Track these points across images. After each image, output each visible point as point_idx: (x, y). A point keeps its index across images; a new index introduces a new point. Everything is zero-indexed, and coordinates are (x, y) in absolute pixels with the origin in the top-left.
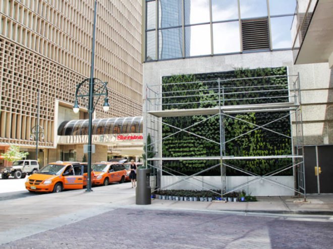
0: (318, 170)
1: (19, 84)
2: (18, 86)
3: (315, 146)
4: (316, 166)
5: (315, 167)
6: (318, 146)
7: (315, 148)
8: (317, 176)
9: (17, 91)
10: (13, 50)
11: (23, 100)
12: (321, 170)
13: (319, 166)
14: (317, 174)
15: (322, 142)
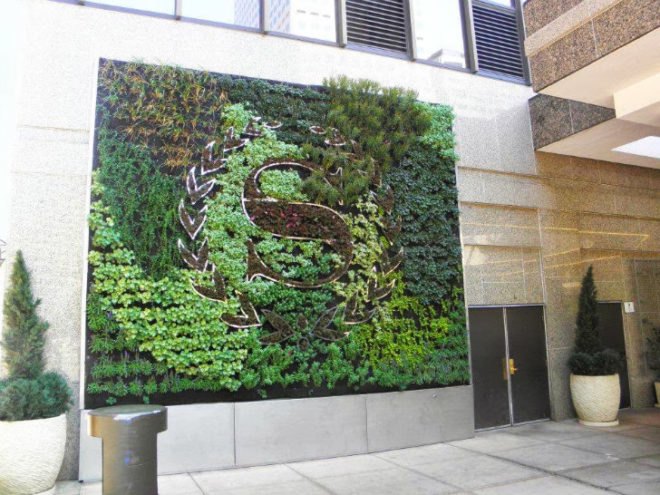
0: (507, 367)
3: (502, 308)
4: (506, 356)
5: (505, 360)
6: (507, 309)
7: (503, 312)
12: (514, 366)
13: (510, 357)
14: (509, 377)
15: (515, 298)
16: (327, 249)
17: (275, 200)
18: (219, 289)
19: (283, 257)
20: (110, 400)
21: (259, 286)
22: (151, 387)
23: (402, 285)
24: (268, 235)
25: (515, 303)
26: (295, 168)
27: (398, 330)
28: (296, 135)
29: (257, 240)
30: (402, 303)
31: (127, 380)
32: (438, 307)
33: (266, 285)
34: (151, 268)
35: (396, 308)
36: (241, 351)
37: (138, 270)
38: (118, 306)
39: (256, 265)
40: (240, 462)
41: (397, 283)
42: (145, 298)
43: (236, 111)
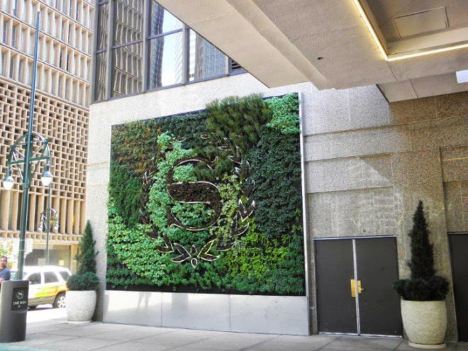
0: (356, 286)
1: (70, 158)
2: (67, 160)
3: (352, 239)
4: (353, 278)
5: (352, 281)
6: (356, 240)
7: (352, 242)
8: (355, 298)
9: (67, 167)
10: (60, 111)
11: (76, 178)
12: (362, 286)
13: (358, 280)
14: (356, 295)
15: (364, 231)
16: (207, 207)
17: (181, 183)
18: (155, 233)
19: (183, 214)
20: (113, 287)
21: (171, 231)
22: (127, 282)
23: (254, 226)
24: (176, 203)
25: (364, 235)
26: (191, 162)
27: (251, 255)
28: (193, 143)
29: (172, 205)
30: (253, 238)
31: (119, 277)
32: (279, 240)
33: (174, 230)
34: (128, 224)
35: (250, 241)
36: (162, 265)
37: (123, 226)
38: (116, 243)
39: (171, 219)
40: (164, 324)
41: (251, 225)
42: (125, 239)
43: (163, 138)
